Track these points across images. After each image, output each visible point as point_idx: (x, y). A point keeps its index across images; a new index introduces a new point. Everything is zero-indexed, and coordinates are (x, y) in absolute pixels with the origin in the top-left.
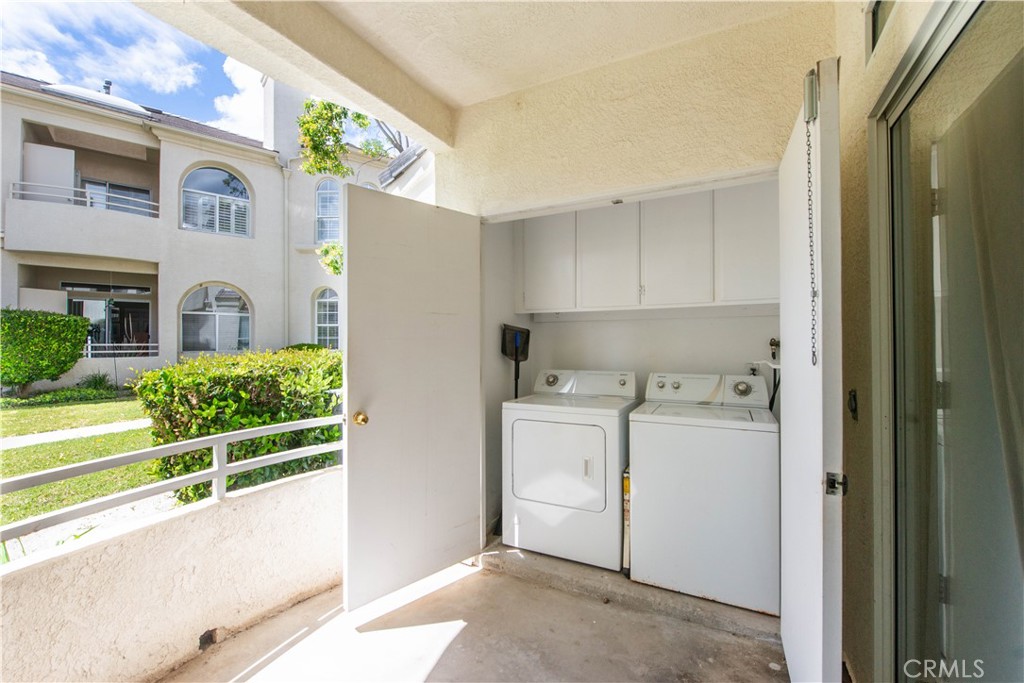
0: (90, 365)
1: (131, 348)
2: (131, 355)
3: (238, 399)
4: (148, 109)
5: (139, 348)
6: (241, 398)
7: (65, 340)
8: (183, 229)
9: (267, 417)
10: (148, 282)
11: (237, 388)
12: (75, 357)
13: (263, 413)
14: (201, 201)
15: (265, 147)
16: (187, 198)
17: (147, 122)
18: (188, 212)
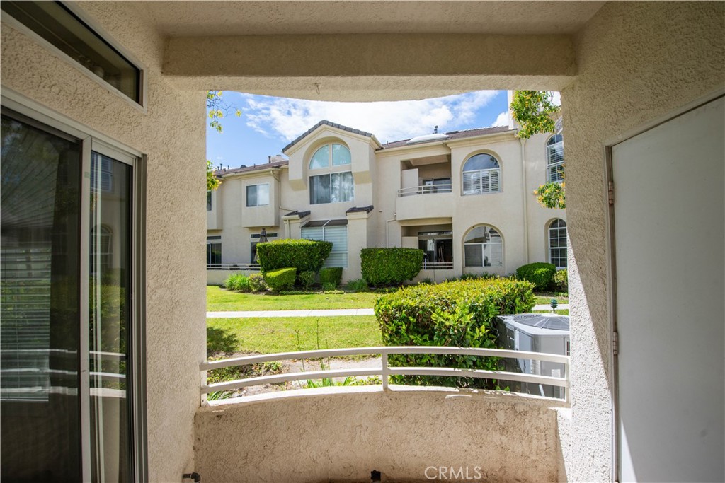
0: (425, 273)
1: (441, 265)
2: (442, 268)
3: (408, 323)
4: (447, 134)
5: (445, 265)
6: (410, 322)
7: (413, 261)
8: (464, 195)
9: (426, 337)
10: (448, 228)
11: (408, 314)
12: (418, 270)
13: (425, 333)
14: (472, 177)
15: (510, 129)
16: (465, 177)
17: (444, 141)
18: (466, 186)
